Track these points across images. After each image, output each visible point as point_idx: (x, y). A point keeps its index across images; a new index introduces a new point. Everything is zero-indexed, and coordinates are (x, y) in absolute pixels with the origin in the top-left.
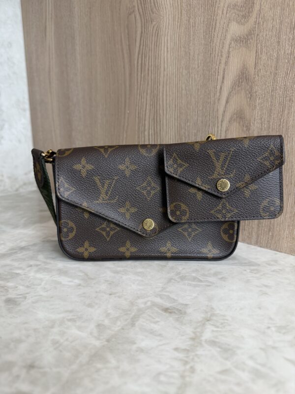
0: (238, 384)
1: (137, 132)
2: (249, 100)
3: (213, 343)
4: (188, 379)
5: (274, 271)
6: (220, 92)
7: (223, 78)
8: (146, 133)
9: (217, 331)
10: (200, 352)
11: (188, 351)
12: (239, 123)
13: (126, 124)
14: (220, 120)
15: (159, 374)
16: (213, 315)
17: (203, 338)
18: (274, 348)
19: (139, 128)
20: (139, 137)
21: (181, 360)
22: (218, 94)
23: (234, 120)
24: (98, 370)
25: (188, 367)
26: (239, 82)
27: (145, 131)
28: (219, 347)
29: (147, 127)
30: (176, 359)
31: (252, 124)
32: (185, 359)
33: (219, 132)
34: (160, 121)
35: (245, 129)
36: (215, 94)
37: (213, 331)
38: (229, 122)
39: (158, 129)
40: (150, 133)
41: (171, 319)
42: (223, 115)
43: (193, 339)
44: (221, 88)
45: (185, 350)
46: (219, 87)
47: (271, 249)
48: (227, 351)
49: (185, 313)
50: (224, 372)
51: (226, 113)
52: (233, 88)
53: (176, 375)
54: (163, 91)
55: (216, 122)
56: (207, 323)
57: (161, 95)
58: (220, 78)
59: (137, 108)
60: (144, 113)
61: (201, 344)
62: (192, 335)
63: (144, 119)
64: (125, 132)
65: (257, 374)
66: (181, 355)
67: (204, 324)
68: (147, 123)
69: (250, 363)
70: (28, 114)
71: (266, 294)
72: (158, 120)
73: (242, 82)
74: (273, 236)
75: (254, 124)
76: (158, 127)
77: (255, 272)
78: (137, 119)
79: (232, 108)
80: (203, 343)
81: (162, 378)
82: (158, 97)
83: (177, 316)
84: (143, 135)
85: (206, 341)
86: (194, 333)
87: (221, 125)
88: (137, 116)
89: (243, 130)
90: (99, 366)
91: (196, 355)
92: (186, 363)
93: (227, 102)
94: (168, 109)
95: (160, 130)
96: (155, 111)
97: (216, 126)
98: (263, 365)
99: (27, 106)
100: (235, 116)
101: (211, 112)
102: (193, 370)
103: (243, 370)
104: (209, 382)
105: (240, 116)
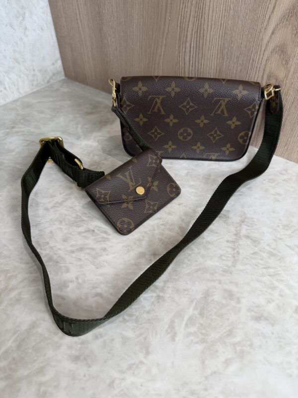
0: (262, 260)
1: (177, 42)
2: (293, 36)
3: (247, 237)
4: (236, 258)
5: (284, 181)
6: (268, 22)
7: (274, 8)
8: (188, 45)
9: (249, 229)
10: (241, 242)
11: (234, 242)
12: (280, 56)
13: (166, 31)
14: (263, 49)
15: (221, 256)
16: (246, 218)
17: (241, 234)
18: (280, 239)
19: (180, 38)
20: (179, 47)
21: (232, 248)
22: (265, 23)
23: (276, 52)
24: (190, 255)
25: (236, 251)
26: (289, 16)
27: (186, 42)
28: (251, 239)
29: (189, 38)
30: (228, 247)
31: (291, 59)
32: (234, 247)
33: (261, 60)
34: (204, 36)
35: (284, 62)
36: (263, 23)
37: (247, 229)
38: (271, 53)
39: (201, 44)
40: (192, 46)
41: (221, 221)
42: (267, 44)
43: (236, 235)
44: (270, 17)
45: (232, 242)
46: (267, 16)
47: (284, 158)
48: (255, 241)
49: (229, 217)
50: (254, 253)
51: (270, 43)
52: (281, 21)
53: (230, 256)
54: (210, 5)
55: (259, 50)
56: (243, 224)
57: (207, 9)
58: (271, 7)
59: (180, 17)
60: (187, 23)
61: (240, 238)
62: (235, 232)
63: (186, 29)
64: (164, 38)
65: (271, 254)
66: (231, 245)
67: (241, 225)
68: (189, 34)
69: (268, 248)
71: (278, 201)
72: (202, 35)
73: (291, 17)
74: (287, 149)
75: (293, 59)
76: (201, 41)
77: (272, 181)
78: (179, 28)
79: (277, 39)
80: (242, 237)
81: (224, 258)
82: (204, 11)
83: (224, 220)
84: (184, 46)
85: (243, 236)
86: (236, 231)
87: (263, 54)
88: (179, 25)
89: (282, 63)
90: (190, 252)
91: (239, 244)
92: (234, 249)
93: (273, 33)
94: (213, 26)
95: (203, 44)
96: (200, 24)
97: (259, 53)
98: (274, 249)
100: (278, 48)
101: (256, 39)
102: (238, 253)
103: (264, 252)
104: (247, 259)
105: (282, 50)
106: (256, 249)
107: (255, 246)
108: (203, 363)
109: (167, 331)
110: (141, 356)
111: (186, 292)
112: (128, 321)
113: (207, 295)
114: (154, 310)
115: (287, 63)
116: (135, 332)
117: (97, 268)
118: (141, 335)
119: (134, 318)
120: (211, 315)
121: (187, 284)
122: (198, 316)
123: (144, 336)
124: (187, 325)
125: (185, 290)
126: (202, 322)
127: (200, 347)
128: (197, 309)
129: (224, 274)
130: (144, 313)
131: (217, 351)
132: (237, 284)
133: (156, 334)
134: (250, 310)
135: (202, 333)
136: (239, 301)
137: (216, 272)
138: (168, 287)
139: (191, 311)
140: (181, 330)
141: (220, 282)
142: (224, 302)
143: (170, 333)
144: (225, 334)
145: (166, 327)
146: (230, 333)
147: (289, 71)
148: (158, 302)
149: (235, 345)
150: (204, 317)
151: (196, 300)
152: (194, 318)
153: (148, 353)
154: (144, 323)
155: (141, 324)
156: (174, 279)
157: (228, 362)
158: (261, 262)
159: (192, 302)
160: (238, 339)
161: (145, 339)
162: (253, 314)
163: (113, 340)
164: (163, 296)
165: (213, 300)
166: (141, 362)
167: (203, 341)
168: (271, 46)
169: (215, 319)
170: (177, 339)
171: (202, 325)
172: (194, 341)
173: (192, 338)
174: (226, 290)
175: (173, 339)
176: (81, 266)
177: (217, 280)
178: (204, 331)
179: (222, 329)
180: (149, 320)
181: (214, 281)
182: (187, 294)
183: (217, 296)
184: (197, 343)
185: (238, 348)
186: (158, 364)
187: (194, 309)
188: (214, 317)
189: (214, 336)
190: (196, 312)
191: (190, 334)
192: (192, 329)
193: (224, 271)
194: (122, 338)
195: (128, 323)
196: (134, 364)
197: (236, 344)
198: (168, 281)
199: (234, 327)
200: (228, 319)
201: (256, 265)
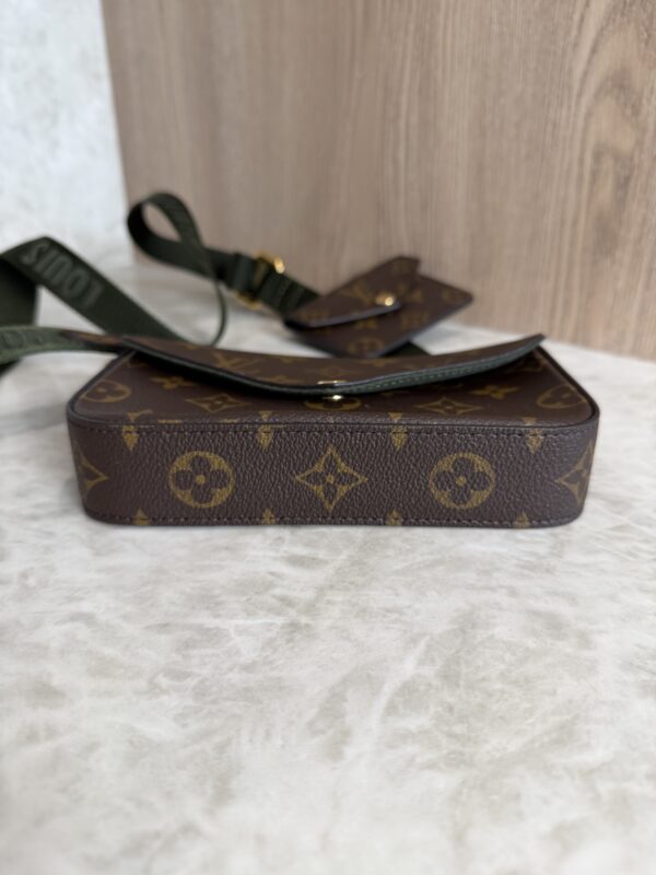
1: (378, 124)
2: (643, 45)
6: (580, 28)
12: (617, 98)
14: (575, 92)
22: (574, 32)
23: (606, 92)
26: (625, 4)
27: (398, 118)
29: (403, 110)
31: (644, 101)
33: (572, 120)
35: (628, 111)
36: (567, 33)
38: (595, 97)
42: (582, 80)
44: (582, 19)
46: (577, 17)
48: (617, 504)
50: (620, 528)
51: (589, 76)
52: (609, 18)
55: (566, 96)
70: (105, 87)
73: (631, 5)
75: (649, 100)
79: (605, 64)
87: (577, 105)
89: (623, 114)
93: (594, 51)
97: (565, 104)
99: (103, 67)
100: (609, 83)
104: (598, 539)
105: (620, 85)
106: (624, 520)
107: (619, 513)
108: (459, 838)
109: (311, 724)
110: (193, 808)
111: (394, 616)
112: (165, 692)
113: (467, 624)
114: (271, 662)
115: (636, 111)
116: (184, 726)
117: (98, 554)
118: (205, 734)
119: (191, 682)
120: (483, 679)
121: (397, 595)
122: (436, 682)
123: (218, 739)
124: (391, 709)
125: (388, 611)
126: (451, 700)
127: (444, 782)
128: (433, 661)
129: (526, 572)
130: (231, 670)
131: (517, 797)
132: (572, 599)
133: (268, 735)
134: (629, 665)
135: (451, 735)
136: (584, 640)
137: (498, 569)
138: (329, 602)
139: (409, 668)
140: (368, 724)
141: (513, 592)
142: (531, 643)
143: (323, 732)
144: (546, 739)
145: (313, 712)
146: (565, 735)
147: (644, 130)
148: (288, 641)
149: (588, 774)
150: (458, 686)
151: (428, 638)
152: (422, 688)
153: (223, 794)
154: (228, 699)
155: (214, 702)
156: (352, 583)
157: (565, 838)
158: (644, 546)
159: (414, 640)
160: (597, 755)
161: (221, 748)
162: (645, 676)
163: (92, 747)
164: (307, 626)
165: (492, 636)
166: (189, 830)
167: (457, 761)
168: (594, 82)
169: (503, 692)
170: (350, 752)
171: (451, 709)
172: (419, 760)
173: (411, 749)
174: (536, 614)
175: (334, 751)
176: (48, 549)
177: (501, 587)
178: (458, 729)
179: (530, 721)
180: (247, 690)
181: (492, 589)
182: (396, 621)
183: (506, 628)
184: (431, 766)
185: (605, 787)
186: (260, 840)
187: (421, 663)
188: (498, 686)
189: (497, 743)
190: (429, 671)
191: (405, 737)
192: (414, 722)
193: (523, 567)
194: (131, 743)
195: (165, 698)
196: (157, 835)
197: (592, 771)
198: (331, 587)
199: (577, 717)
200: (554, 693)
201: (630, 554)
